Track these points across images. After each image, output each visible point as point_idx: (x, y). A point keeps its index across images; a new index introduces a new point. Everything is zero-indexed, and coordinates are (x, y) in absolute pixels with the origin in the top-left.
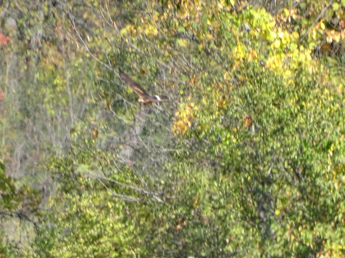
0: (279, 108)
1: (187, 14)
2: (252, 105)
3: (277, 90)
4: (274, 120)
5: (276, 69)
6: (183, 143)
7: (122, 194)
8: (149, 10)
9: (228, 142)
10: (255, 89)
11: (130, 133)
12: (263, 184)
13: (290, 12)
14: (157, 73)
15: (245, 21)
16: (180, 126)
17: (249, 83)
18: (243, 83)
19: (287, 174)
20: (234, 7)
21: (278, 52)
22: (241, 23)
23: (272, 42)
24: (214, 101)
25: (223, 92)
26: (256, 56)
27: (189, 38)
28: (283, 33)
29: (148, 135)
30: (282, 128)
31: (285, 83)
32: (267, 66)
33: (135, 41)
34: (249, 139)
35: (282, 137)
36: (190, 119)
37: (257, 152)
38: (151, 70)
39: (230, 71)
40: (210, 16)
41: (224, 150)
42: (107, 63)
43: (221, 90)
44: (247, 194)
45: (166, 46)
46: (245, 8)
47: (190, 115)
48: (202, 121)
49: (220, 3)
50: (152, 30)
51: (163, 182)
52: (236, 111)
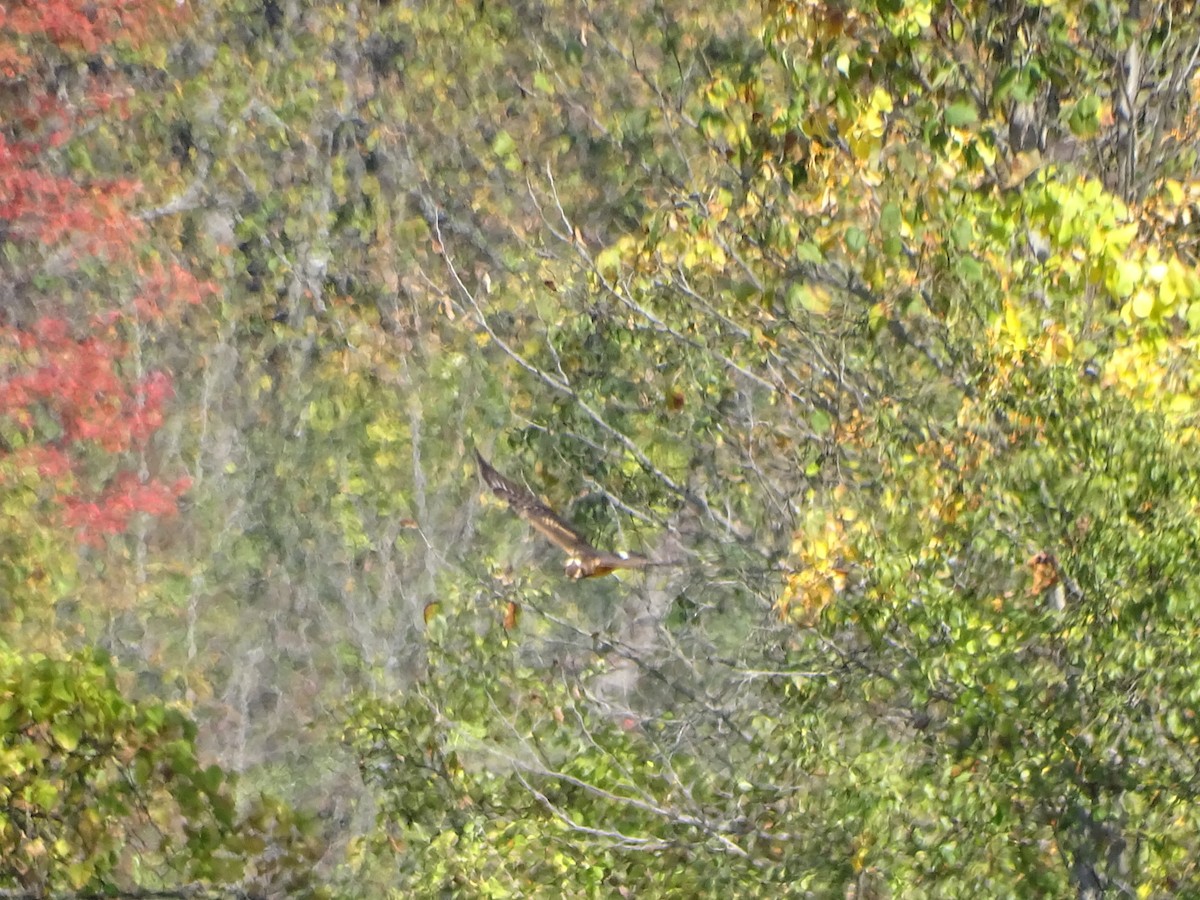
0: (1150, 527)
1: (827, 199)
2: (1057, 517)
3: (1143, 464)
4: (1134, 566)
5: (1139, 392)
6: (816, 649)
7: (602, 824)
8: (698, 186)
9: (971, 647)
10: (1066, 458)
11: (631, 612)
12: (1092, 791)
13: (1187, 192)
14: (724, 405)
15: (1029, 223)
16: (807, 589)
17: (1046, 441)
18: (1024, 440)
19: (1176, 756)
20: (993, 173)
21: (1146, 335)
22: (1018, 231)
23: (1124, 300)
24: (924, 500)
25: (956, 472)
26: (1070, 345)
27: (837, 285)
28: (1162, 264)
29: (696, 621)
30: (1161, 597)
31: (1169, 441)
32: (1109, 381)
33: (648, 294)
34: (1045, 636)
35: (1161, 629)
36: (841, 565)
37: (1071, 681)
38: (703, 394)
39: (982, 399)
40: (910, 207)
41: (959, 673)
42: (552, 370)
43: (947, 465)
44: (1039, 823)
45: (755, 312)
46: (1030, 179)
47: (839, 551)
48: (880, 571)
49: (946, 159)
50: (709, 252)
51: (744, 785)
52: (1001, 535)
